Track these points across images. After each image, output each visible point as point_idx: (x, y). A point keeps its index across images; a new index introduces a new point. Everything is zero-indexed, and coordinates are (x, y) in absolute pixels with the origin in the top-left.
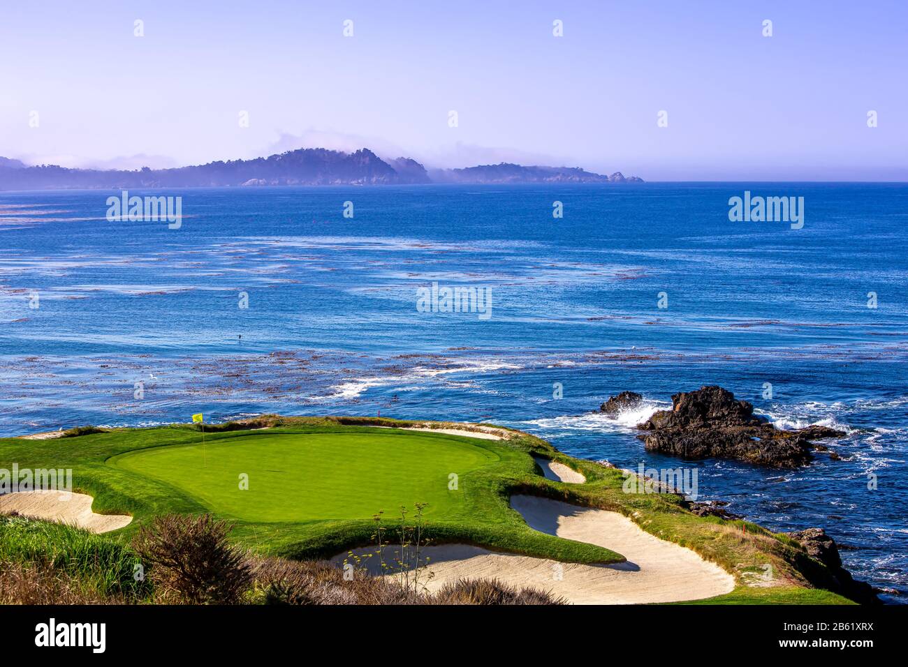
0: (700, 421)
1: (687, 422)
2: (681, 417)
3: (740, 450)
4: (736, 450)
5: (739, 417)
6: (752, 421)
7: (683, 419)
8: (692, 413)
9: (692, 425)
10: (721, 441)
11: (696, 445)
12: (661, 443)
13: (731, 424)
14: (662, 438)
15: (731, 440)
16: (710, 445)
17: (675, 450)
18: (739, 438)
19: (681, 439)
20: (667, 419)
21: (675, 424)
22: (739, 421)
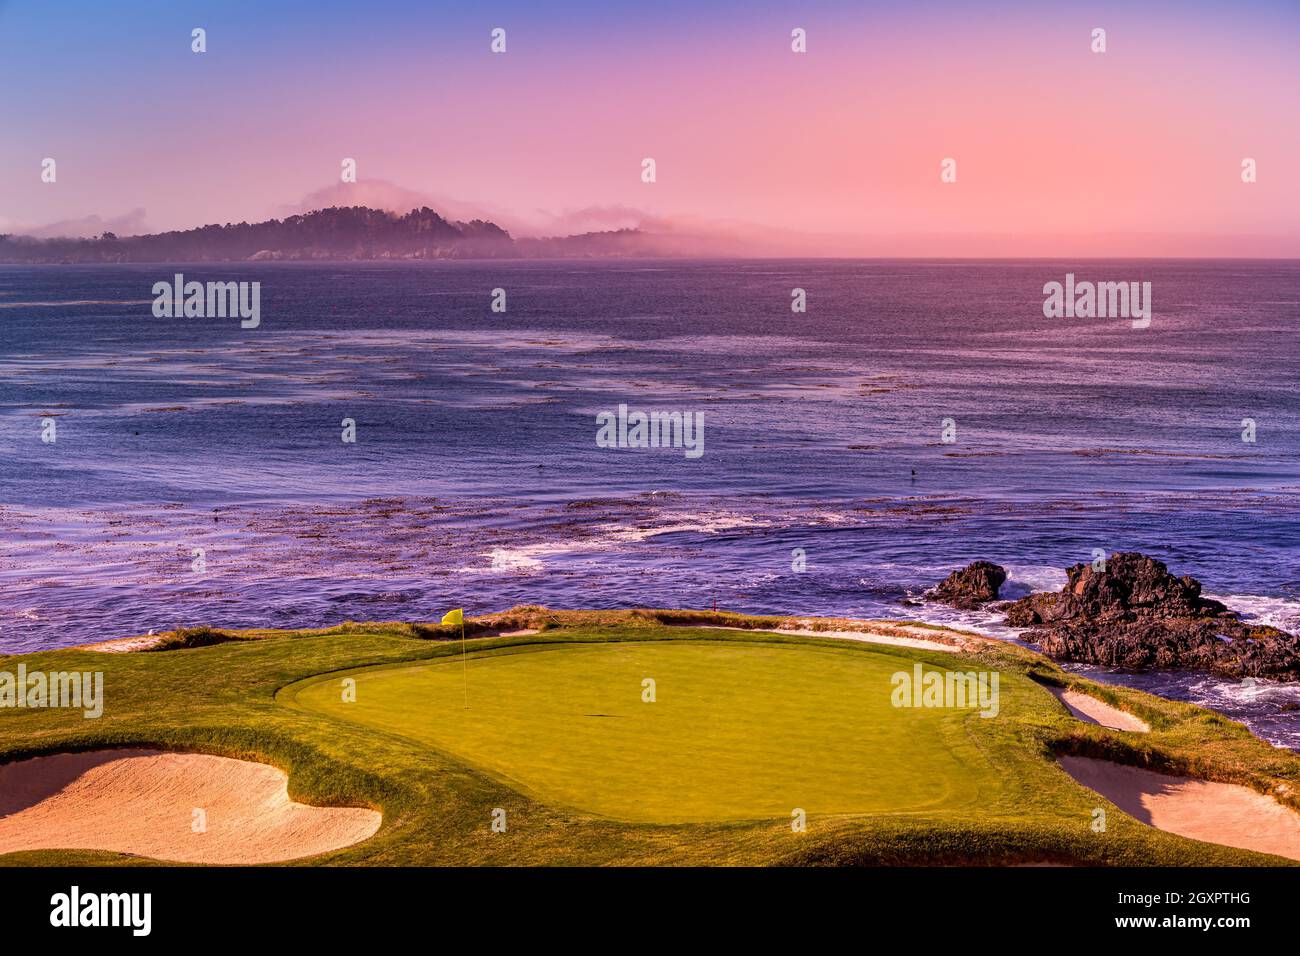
0: (1118, 609)
1: (1096, 609)
2: (1086, 602)
3: (1205, 656)
4: (1197, 657)
5: (1184, 603)
6: (1204, 609)
7: (1090, 605)
8: (1105, 596)
9: (1106, 616)
10: (1169, 642)
11: (1131, 650)
12: (1071, 645)
13: (1169, 614)
14: (1072, 638)
15: (1186, 641)
16: (1153, 649)
17: (1096, 657)
18: (1199, 637)
19: (1103, 639)
20: (1063, 606)
21: (1077, 614)
22: (1183, 608)
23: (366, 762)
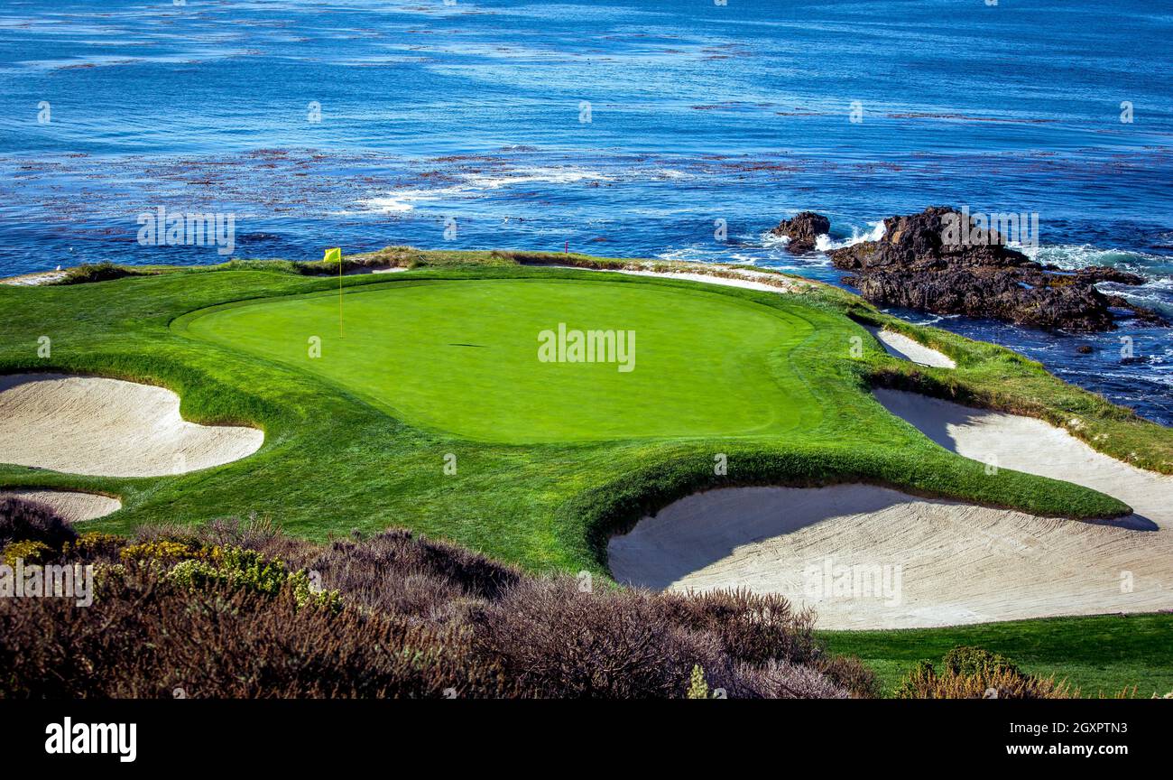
0: (931, 257)
1: (911, 257)
2: (902, 250)
3: (1007, 302)
4: (1000, 302)
5: (990, 253)
6: (1008, 259)
7: (905, 253)
8: (919, 246)
9: (919, 263)
10: (976, 288)
11: (941, 294)
12: (888, 289)
13: (977, 263)
14: (888, 282)
15: (991, 287)
16: (961, 294)
17: (910, 299)
18: (1002, 284)
19: (916, 284)
20: (881, 253)
21: (893, 261)
22: (989, 258)
23: (250, 386)
